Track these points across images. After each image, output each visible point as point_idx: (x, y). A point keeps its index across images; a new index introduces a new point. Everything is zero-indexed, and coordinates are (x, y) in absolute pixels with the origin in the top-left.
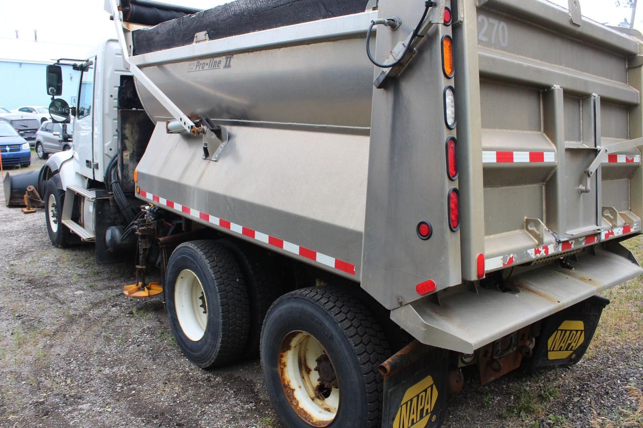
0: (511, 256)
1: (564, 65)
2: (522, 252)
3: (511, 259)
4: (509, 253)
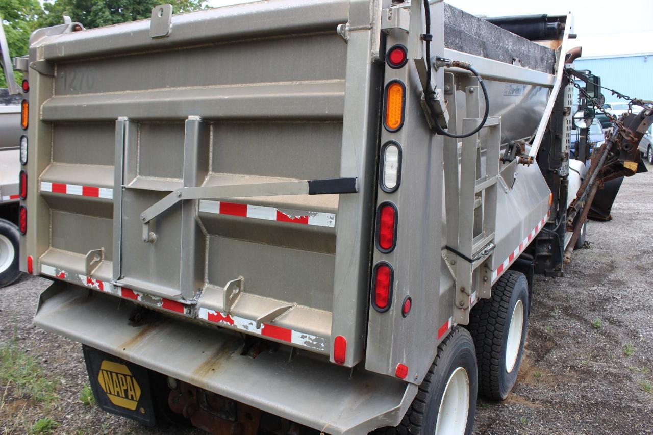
0: (63, 272)
1: (168, 86)
2: (73, 273)
3: (63, 275)
4: (62, 269)
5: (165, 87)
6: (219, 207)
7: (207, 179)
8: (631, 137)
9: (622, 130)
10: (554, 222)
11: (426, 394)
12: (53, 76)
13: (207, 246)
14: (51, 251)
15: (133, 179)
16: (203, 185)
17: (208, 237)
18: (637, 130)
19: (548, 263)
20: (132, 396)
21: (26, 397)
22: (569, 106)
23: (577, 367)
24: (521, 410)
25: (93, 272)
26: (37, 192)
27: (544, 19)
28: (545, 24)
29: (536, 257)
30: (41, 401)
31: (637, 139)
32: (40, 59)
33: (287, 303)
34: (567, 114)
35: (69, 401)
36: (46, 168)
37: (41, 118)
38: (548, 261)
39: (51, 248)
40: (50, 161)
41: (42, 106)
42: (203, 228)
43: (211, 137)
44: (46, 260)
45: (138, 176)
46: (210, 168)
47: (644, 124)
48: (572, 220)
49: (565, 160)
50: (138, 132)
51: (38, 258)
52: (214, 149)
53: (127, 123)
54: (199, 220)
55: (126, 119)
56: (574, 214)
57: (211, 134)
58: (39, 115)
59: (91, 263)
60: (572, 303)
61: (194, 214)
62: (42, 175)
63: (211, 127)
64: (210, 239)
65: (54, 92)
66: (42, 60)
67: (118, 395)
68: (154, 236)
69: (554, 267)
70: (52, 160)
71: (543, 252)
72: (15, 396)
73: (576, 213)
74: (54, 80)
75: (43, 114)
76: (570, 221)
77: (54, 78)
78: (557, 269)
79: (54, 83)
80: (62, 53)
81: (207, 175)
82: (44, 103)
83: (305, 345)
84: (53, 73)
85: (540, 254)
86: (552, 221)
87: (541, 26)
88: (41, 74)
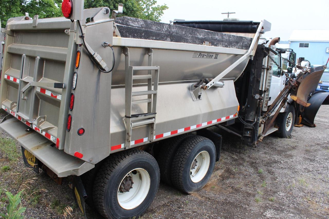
5: (36, 45)
6: (40, 90)
7: (41, 79)
8: (295, 84)
9: (290, 80)
10: (253, 121)
11: (112, 172)
12: (14, 36)
13: (40, 103)
14: (7, 100)
15: (26, 77)
16: (39, 82)
17: (40, 100)
18: (298, 81)
19: (249, 140)
20: (33, 161)
21: (6, 158)
22: (271, 65)
23: (235, 188)
24: (193, 199)
25: (13, 109)
26: (3, 78)
27: (251, 23)
28: (252, 26)
29: (243, 136)
30: (11, 160)
31: (297, 85)
32: (9, 29)
33: (54, 126)
34: (270, 70)
35: (22, 162)
36: (8, 69)
37: (7, 51)
38: (249, 139)
39: (7, 99)
40: (10, 68)
41: (8, 47)
42: (38, 97)
43: (44, 65)
44: (3, 103)
45: (28, 76)
46: (43, 75)
47: (301, 78)
48: (265, 121)
49: (267, 92)
50: (29, 60)
51: (1, 102)
52: (45, 69)
53: (25, 56)
54: (36, 93)
55: (25, 55)
56: (266, 118)
57: (45, 63)
58: (7, 50)
59: (13, 106)
60: (258, 161)
61: (35, 92)
62: (6, 72)
63: (45, 61)
64: (41, 101)
65: (13, 42)
66: (9, 30)
67: (30, 160)
68: (26, 98)
69: (252, 143)
70: (10, 67)
71: (247, 134)
72: (3, 157)
73: (267, 118)
74: (14, 38)
75: (8, 50)
76: (264, 122)
77: (14, 37)
78: (253, 144)
79: (14, 39)
80: (18, 28)
81: (41, 78)
82: (9, 46)
83: (53, 141)
84: (14, 35)
85: (245, 135)
86: (253, 120)
87: (250, 26)
88: (8, 35)
